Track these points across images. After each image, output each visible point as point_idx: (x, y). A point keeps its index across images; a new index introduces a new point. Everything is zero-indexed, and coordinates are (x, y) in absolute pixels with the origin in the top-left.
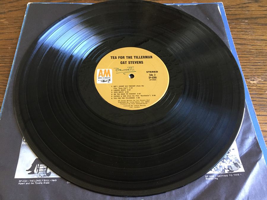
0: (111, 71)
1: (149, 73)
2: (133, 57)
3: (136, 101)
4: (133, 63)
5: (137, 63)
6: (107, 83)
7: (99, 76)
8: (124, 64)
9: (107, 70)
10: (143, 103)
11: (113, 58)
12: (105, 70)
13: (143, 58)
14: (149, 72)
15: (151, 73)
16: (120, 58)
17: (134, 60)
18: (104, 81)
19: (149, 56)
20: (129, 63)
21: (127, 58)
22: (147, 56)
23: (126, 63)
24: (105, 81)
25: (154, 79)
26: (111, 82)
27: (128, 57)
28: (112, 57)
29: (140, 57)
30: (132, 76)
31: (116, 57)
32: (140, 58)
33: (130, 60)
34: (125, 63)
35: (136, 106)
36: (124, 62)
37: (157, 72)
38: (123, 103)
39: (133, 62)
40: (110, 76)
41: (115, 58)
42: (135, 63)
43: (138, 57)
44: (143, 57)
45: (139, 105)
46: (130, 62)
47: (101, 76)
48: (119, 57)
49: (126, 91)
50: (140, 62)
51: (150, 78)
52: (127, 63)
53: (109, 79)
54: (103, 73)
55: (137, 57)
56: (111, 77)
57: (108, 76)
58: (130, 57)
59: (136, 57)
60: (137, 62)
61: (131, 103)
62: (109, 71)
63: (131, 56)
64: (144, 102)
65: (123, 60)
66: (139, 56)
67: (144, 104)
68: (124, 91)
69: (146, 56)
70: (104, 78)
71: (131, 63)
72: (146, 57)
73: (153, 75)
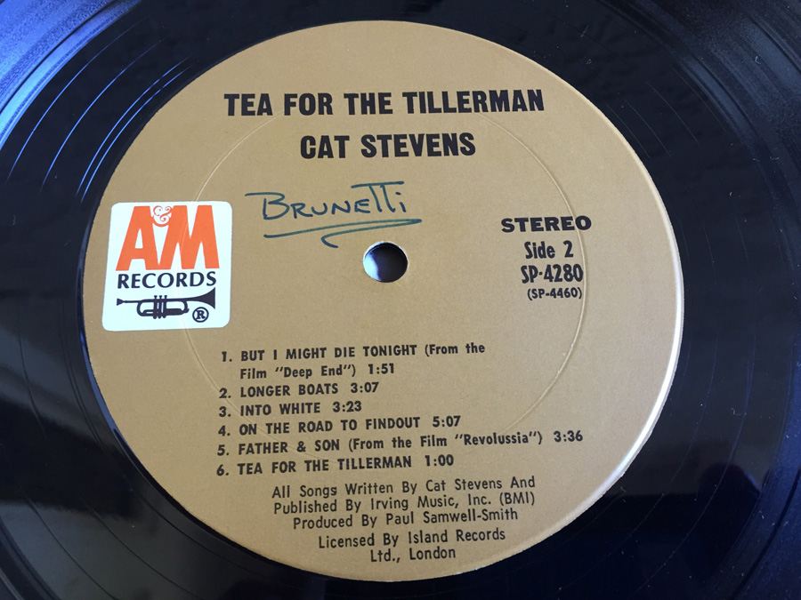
0: (222, 214)
1: (519, 237)
2: (397, 103)
3: (422, 491)
4: (398, 154)
5: (431, 153)
6: (185, 322)
7: (123, 263)
8: (331, 156)
9: (192, 208)
10: (479, 509)
11: (246, 104)
12: (178, 214)
13: (471, 105)
14: (522, 221)
15: (537, 238)
16: (295, 110)
17: (401, 121)
18: (160, 309)
19: (518, 94)
20: (369, 153)
21: (352, 111)
22: (505, 93)
23: (342, 155)
24: (170, 305)
25: (564, 285)
26: (219, 316)
27: (358, 102)
28: (238, 103)
29: (453, 103)
30: (391, 261)
31: (265, 98)
32: (447, 109)
33: (377, 124)
34: (335, 146)
35: (424, 547)
36: (325, 139)
37: (584, 223)
38: (315, 516)
39: (398, 146)
40: (212, 261)
41: (255, 108)
42: (409, 148)
43: (438, 103)
44: (476, 102)
45: (452, 536)
46: (378, 144)
47: (138, 266)
48: (287, 97)
49: (344, 396)
50: (450, 144)
51: (530, 274)
52: (355, 146)
53: (204, 290)
54: (160, 235)
55: (426, 103)
56: (224, 275)
57: (200, 265)
58: (372, 103)
59: (416, 100)
60: (430, 137)
61: (381, 513)
62: (205, 215)
63: (382, 96)
64: (493, 495)
65: (318, 125)
66: (445, 95)
67: (488, 516)
68: (326, 401)
69: (493, 93)
70: (165, 280)
71: (385, 154)
72: (499, 100)
73: (551, 252)
